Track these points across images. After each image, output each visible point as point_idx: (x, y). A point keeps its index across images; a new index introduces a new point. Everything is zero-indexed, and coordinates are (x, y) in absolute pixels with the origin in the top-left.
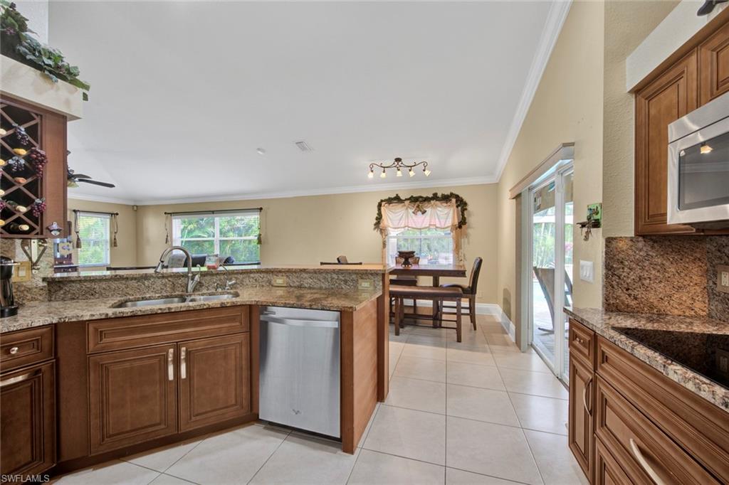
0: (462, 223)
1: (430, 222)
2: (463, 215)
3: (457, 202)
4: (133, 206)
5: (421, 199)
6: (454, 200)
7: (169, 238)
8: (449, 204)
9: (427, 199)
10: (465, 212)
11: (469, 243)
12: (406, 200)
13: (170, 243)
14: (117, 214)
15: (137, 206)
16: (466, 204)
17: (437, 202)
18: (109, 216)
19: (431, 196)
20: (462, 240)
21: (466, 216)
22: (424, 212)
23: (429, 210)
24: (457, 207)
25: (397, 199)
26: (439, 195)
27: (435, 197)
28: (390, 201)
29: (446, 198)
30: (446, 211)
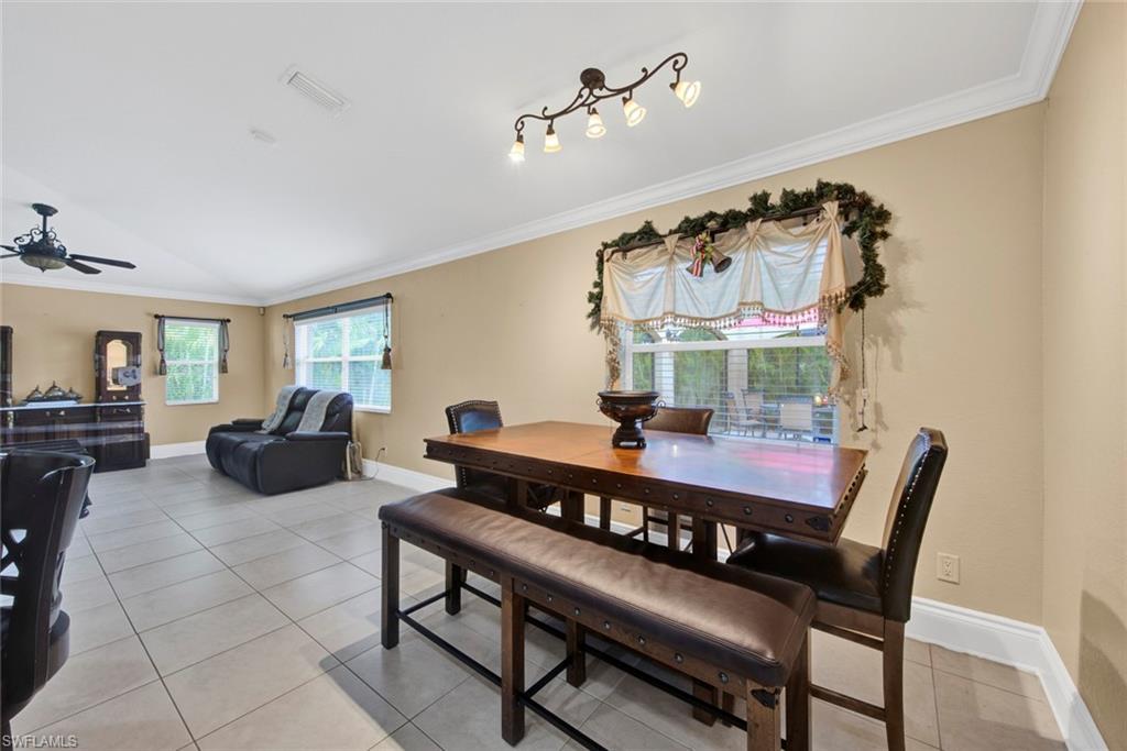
0: (867, 287)
1: (743, 295)
2: (869, 256)
3: (844, 212)
4: (259, 308)
5: (712, 224)
6: (831, 208)
7: (289, 358)
8: (813, 225)
9: (733, 221)
10: (880, 246)
11: (897, 363)
12: (671, 232)
13: (290, 367)
14: (229, 321)
15: (264, 308)
16: (883, 215)
17: (771, 225)
18: (217, 325)
19: (744, 206)
20: (869, 354)
21: (880, 260)
22: (723, 265)
23: (738, 258)
24: (848, 231)
25: (647, 236)
26: (775, 200)
27: (761, 207)
28: (625, 244)
29: (800, 207)
30: (801, 250)
